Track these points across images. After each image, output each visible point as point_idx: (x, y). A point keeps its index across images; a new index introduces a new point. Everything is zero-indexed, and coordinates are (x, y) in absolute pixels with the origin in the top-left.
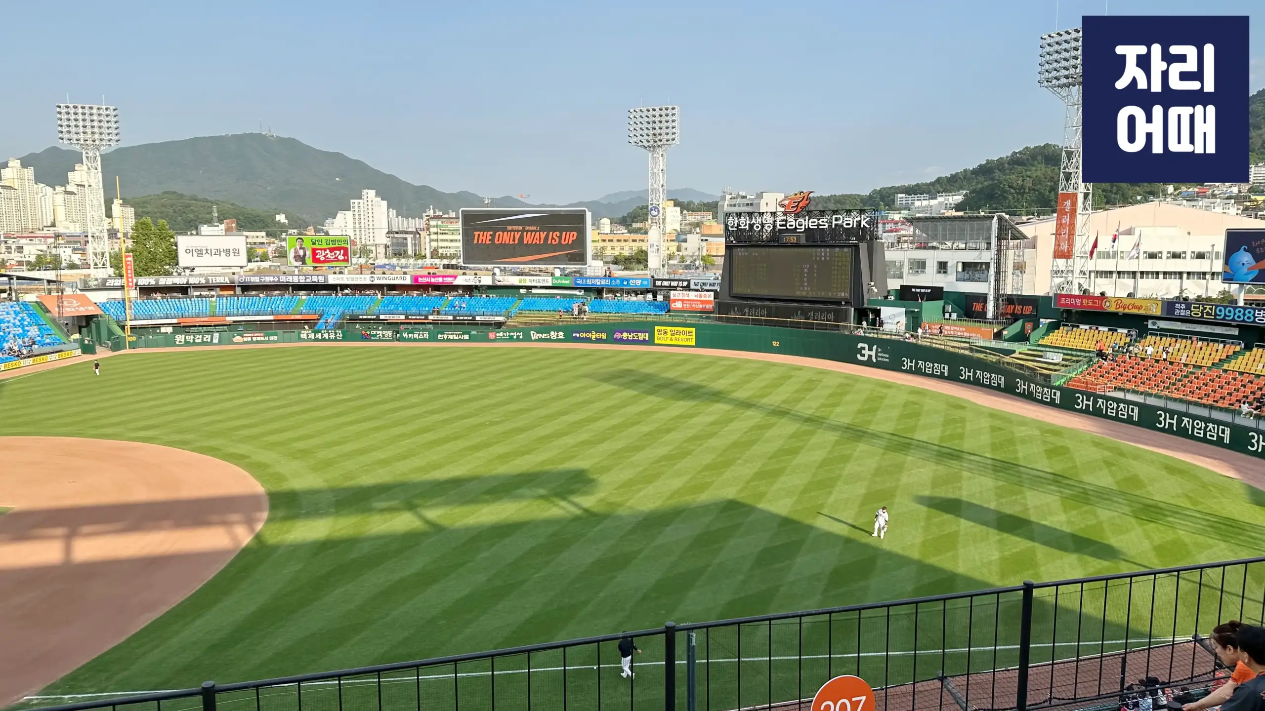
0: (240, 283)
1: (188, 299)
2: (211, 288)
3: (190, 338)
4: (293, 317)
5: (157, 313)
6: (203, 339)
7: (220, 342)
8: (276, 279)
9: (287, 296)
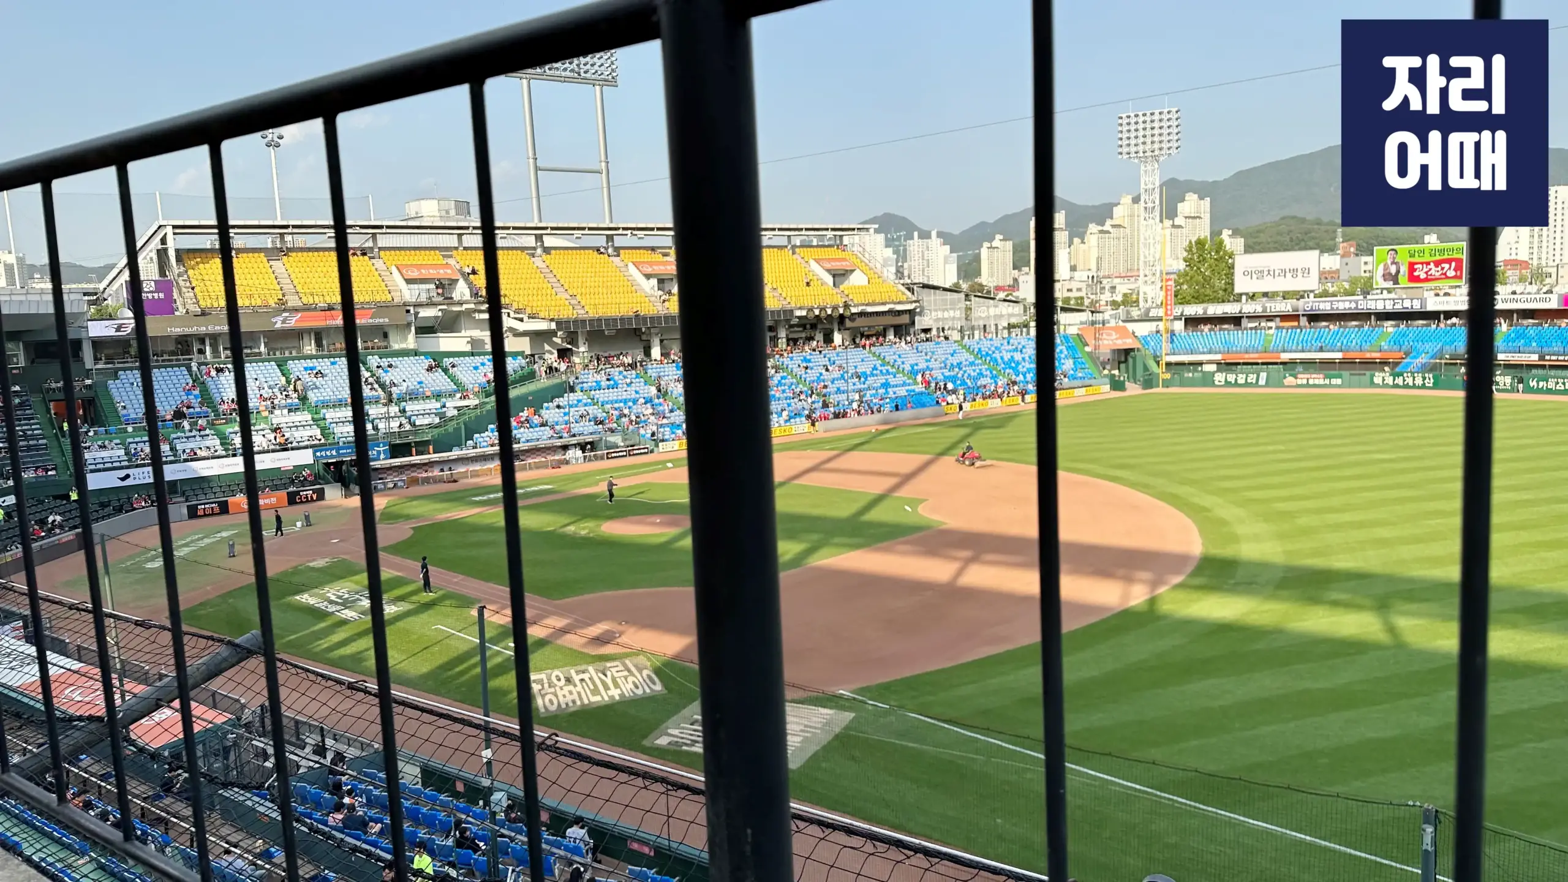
0: (1305, 311)
1: (1240, 332)
2: (1270, 318)
3: (1231, 378)
4: (1368, 355)
5: (1200, 347)
6: (1246, 379)
7: (1267, 385)
8: (1353, 305)
9: (1366, 328)
